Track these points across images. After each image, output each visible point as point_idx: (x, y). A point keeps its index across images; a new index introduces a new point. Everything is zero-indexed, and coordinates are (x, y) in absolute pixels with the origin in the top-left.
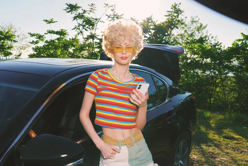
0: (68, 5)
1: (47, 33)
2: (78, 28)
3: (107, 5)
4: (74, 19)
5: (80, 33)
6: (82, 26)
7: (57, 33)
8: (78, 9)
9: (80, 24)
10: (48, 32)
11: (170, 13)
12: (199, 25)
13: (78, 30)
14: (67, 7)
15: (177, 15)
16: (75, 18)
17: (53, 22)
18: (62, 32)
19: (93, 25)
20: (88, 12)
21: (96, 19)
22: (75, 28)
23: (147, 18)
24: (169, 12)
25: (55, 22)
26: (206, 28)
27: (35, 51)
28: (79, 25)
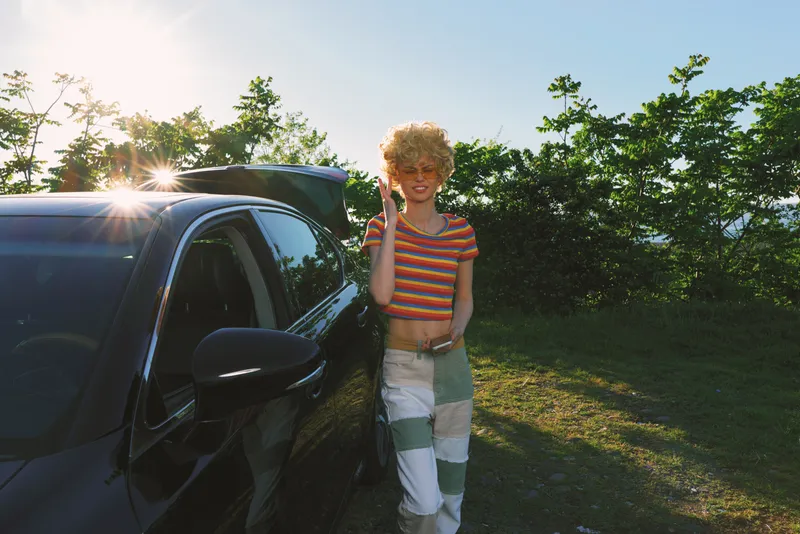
3: (63, 77)
11: (249, 102)
12: (309, 134)
15: (265, 106)
19: (25, 132)
21: (34, 116)
23: (185, 114)
24: (244, 98)
26: (324, 142)
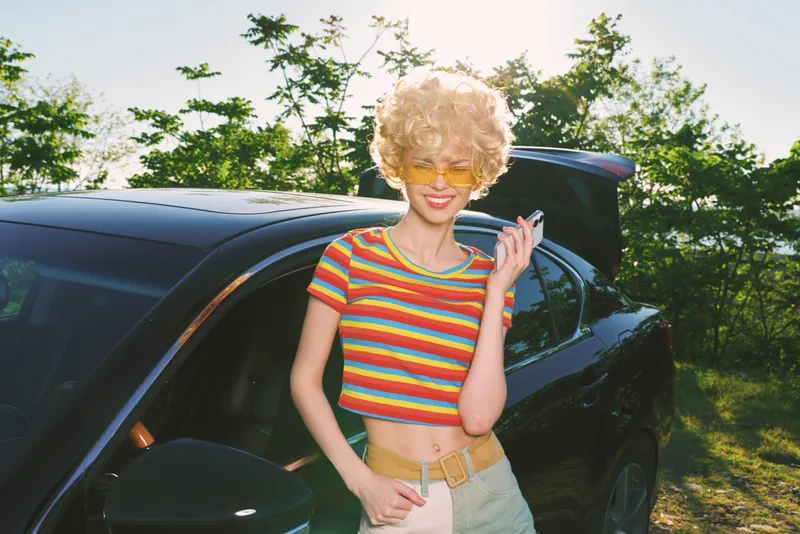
0: (254, 20)
1: (188, 108)
2: (287, 92)
3: (379, 20)
4: (275, 67)
5: (294, 111)
6: (300, 86)
7: (219, 109)
8: (286, 34)
9: (295, 80)
10: (191, 107)
11: (586, 48)
12: (680, 86)
13: (286, 100)
14: (254, 25)
15: (608, 52)
16: (277, 63)
17: (209, 75)
18: (236, 107)
19: (334, 85)
20: (320, 42)
21: (345, 66)
22: (277, 94)
23: (509, 62)
24: (580, 42)
25: (213, 74)
26: (701, 97)
27: (149, 167)
28: (292, 83)
